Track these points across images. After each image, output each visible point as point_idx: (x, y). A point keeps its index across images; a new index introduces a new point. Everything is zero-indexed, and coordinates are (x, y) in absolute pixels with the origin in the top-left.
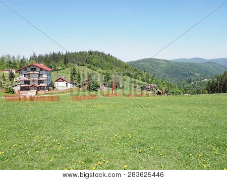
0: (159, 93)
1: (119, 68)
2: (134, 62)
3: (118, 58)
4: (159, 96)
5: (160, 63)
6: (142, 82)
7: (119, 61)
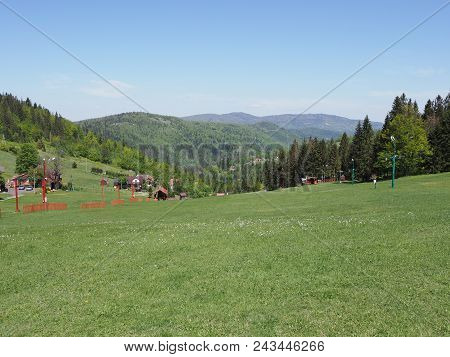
0: (161, 195)
1: (57, 139)
2: (97, 122)
3: (53, 112)
4: (161, 200)
5: (160, 125)
6: (118, 170)
7: (58, 119)
